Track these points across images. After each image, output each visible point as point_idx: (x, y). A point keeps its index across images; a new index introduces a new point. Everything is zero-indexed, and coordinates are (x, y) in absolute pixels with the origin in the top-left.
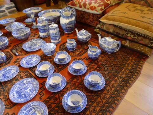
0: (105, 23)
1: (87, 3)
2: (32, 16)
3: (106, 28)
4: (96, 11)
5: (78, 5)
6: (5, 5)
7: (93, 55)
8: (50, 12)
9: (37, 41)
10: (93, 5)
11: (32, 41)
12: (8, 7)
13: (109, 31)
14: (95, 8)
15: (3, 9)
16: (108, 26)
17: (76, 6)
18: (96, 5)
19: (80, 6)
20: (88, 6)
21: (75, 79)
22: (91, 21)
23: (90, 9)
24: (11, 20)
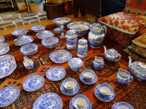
0: (138, 46)
1: (119, 21)
2: (62, 27)
3: (138, 51)
4: (129, 31)
5: (109, 22)
6: (39, 13)
7: (123, 81)
8: (78, 24)
9: (63, 52)
10: (126, 24)
11: (59, 52)
12: (41, 15)
13: (142, 55)
14: (128, 28)
15: (37, 16)
16: (141, 49)
17: (106, 23)
18: (130, 25)
19: (111, 24)
20: (120, 25)
21: (101, 105)
22: (120, 39)
23: (122, 28)
24: (42, 27)
